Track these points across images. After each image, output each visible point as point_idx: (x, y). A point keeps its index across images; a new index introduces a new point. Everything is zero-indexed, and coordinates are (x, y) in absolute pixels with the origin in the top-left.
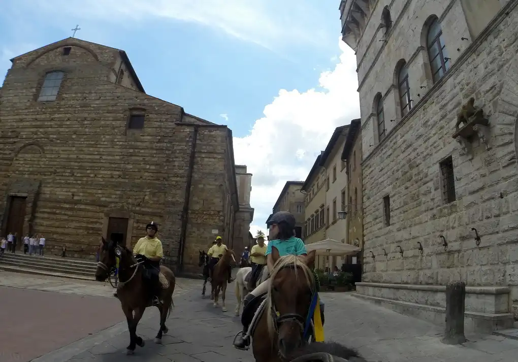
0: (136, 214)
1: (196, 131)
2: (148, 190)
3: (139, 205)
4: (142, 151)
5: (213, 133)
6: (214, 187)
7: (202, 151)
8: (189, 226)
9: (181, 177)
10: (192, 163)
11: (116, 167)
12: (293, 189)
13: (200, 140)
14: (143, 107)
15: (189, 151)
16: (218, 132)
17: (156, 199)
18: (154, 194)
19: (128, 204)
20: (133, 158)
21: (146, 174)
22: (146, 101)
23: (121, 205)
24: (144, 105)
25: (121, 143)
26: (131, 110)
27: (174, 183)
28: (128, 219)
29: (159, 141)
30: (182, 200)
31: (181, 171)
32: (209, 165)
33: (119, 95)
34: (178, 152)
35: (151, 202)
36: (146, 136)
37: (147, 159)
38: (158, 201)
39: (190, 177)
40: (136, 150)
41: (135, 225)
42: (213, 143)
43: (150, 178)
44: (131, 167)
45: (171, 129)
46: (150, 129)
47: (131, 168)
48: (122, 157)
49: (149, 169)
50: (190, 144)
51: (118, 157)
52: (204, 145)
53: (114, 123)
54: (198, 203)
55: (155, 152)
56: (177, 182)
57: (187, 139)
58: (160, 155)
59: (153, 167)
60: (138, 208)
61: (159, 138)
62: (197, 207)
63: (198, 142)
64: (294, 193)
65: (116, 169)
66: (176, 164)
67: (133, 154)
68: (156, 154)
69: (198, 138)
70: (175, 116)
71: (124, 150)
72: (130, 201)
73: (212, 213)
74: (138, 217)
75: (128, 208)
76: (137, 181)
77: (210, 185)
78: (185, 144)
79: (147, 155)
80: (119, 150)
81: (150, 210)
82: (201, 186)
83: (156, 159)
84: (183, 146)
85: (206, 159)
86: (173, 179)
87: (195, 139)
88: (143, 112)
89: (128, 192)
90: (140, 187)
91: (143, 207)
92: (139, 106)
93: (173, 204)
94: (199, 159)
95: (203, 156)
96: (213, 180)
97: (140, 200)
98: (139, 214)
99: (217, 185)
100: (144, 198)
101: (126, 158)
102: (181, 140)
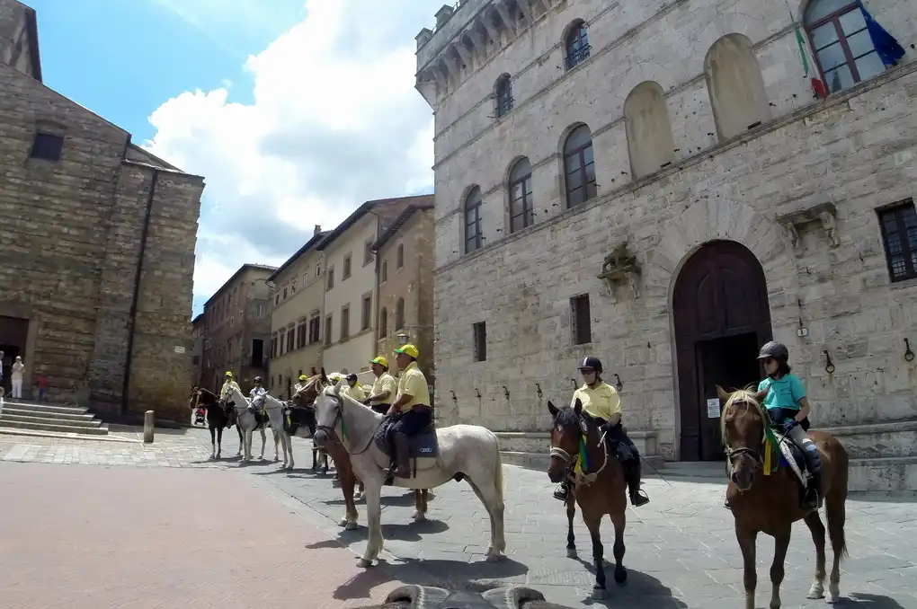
0: (43, 313)
1: (155, 179)
2: (64, 272)
3: (48, 297)
4: (57, 201)
5: (180, 187)
6: (180, 276)
7: (163, 214)
8: (137, 338)
9: (126, 255)
10: (145, 233)
11: (8, 225)
12: (252, 276)
13: (159, 194)
14: (64, 122)
15: (143, 213)
16: (189, 185)
17: (78, 288)
18: (75, 280)
19: (28, 292)
20: (41, 211)
21: (62, 243)
22: (67, 111)
23: (15, 293)
24: (64, 118)
25: (18, 181)
26: (39, 122)
27: (115, 264)
28: (28, 320)
29: (88, 187)
30: (129, 294)
31: (128, 246)
32: (172, 240)
33: (19, 91)
34: (123, 211)
35: (70, 293)
36: (66, 176)
37: (64, 215)
38: (82, 291)
39: (141, 255)
40: (46, 199)
41: (41, 332)
42: (180, 203)
43: (68, 250)
44: (35, 227)
45: (109, 169)
46: (72, 164)
47: (35, 230)
48: (18, 206)
49: (68, 234)
50: (145, 201)
51: (12, 207)
52: (166, 205)
53: (6, 142)
54: (152, 301)
55: (78, 205)
56: (120, 262)
57: (141, 192)
58: (88, 213)
59: (74, 232)
60: (45, 302)
61: (88, 181)
62: (150, 308)
63: (156, 198)
64: (253, 284)
65: (8, 228)
66: (120, 231)
67: (39, 204)
68: (81, 208)
69: (156, 191)
70: (117, 147)
71: (24, 195)
72: (32, 287)
73: (175, 319)
74: (47, 317)
75: (29, 301)
76: (45, 253)
77: (173, 272)
78: (136, 199)
79: (65, 209)
80: (13, 194)
81: (68, 307)
82: (157, 273)
83: (81, 218)
84: (133, 202)
85: (168, 230)
86: (114, 257)
87: (152, 194)
88: (60, 131)
89: (29, 272)
90: (51, 265)
91: (56, 301)
92: (54, 118)
93: (114, 300)
94: (156, 227)
95: (163, 222)
96: (179, 264)
97: (51, 288)
98: (49, 312)
99: (183, 274)
100: (57, 286)
101: (26, 209)
102: (130, 193)
